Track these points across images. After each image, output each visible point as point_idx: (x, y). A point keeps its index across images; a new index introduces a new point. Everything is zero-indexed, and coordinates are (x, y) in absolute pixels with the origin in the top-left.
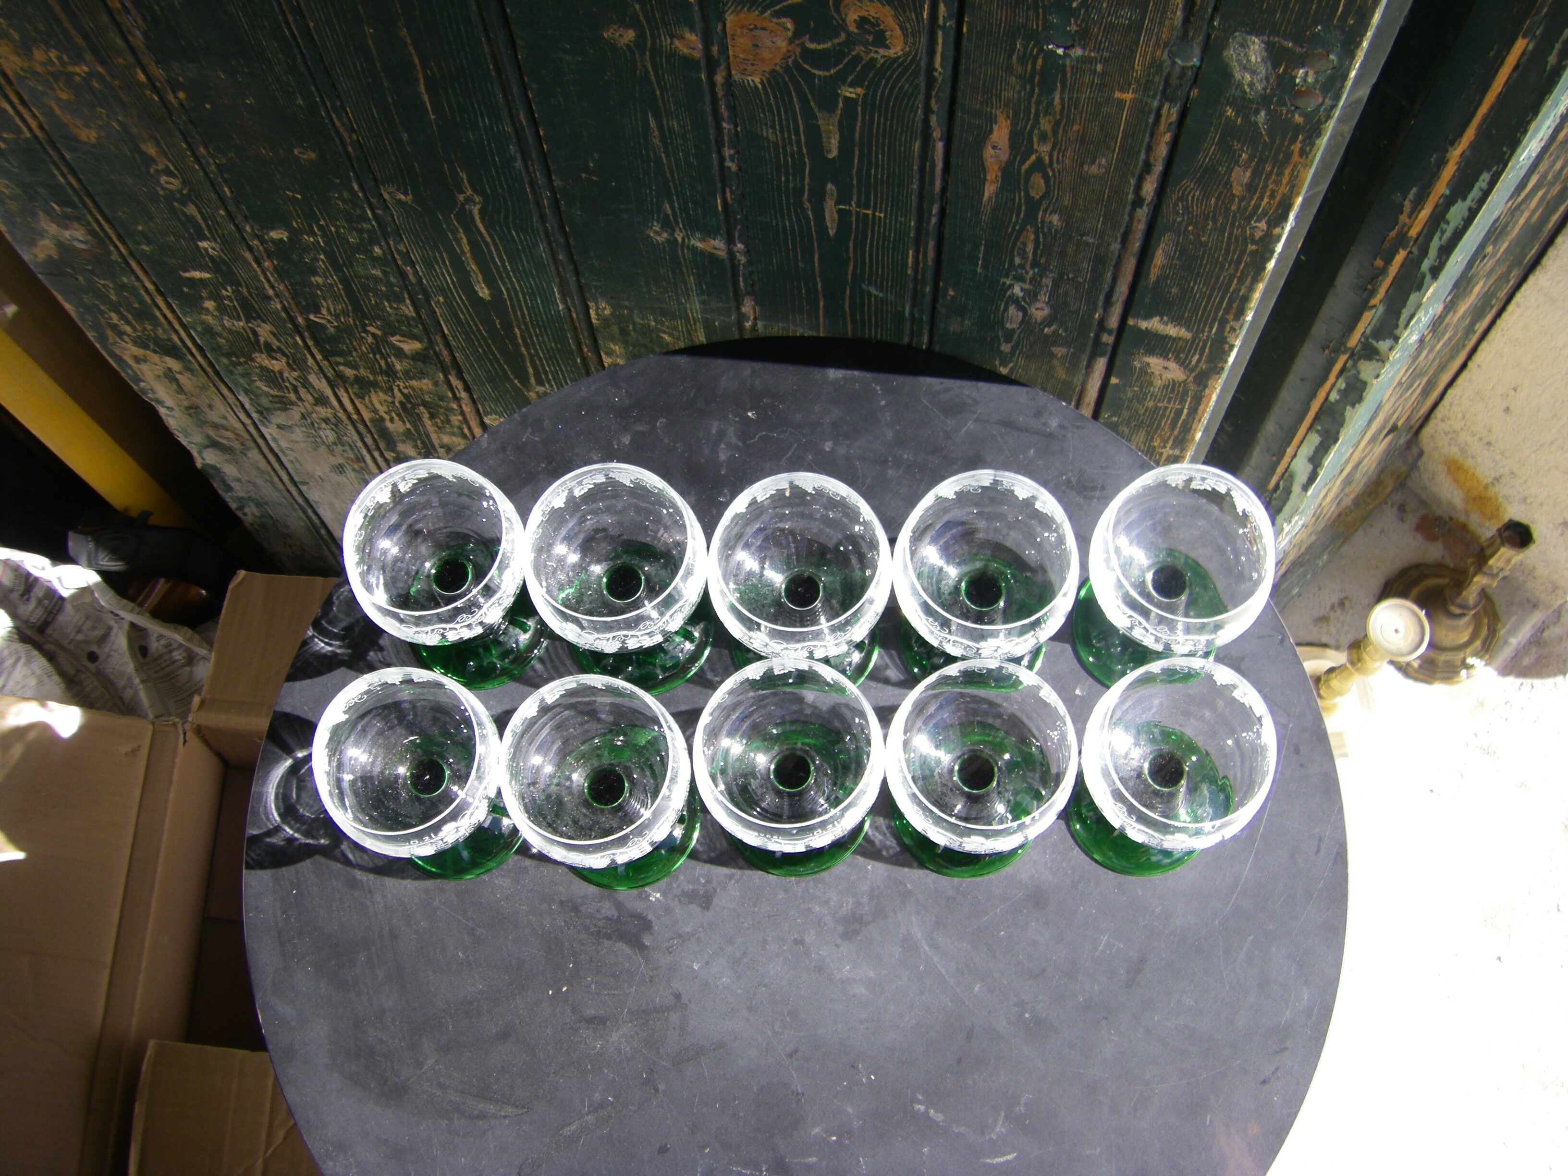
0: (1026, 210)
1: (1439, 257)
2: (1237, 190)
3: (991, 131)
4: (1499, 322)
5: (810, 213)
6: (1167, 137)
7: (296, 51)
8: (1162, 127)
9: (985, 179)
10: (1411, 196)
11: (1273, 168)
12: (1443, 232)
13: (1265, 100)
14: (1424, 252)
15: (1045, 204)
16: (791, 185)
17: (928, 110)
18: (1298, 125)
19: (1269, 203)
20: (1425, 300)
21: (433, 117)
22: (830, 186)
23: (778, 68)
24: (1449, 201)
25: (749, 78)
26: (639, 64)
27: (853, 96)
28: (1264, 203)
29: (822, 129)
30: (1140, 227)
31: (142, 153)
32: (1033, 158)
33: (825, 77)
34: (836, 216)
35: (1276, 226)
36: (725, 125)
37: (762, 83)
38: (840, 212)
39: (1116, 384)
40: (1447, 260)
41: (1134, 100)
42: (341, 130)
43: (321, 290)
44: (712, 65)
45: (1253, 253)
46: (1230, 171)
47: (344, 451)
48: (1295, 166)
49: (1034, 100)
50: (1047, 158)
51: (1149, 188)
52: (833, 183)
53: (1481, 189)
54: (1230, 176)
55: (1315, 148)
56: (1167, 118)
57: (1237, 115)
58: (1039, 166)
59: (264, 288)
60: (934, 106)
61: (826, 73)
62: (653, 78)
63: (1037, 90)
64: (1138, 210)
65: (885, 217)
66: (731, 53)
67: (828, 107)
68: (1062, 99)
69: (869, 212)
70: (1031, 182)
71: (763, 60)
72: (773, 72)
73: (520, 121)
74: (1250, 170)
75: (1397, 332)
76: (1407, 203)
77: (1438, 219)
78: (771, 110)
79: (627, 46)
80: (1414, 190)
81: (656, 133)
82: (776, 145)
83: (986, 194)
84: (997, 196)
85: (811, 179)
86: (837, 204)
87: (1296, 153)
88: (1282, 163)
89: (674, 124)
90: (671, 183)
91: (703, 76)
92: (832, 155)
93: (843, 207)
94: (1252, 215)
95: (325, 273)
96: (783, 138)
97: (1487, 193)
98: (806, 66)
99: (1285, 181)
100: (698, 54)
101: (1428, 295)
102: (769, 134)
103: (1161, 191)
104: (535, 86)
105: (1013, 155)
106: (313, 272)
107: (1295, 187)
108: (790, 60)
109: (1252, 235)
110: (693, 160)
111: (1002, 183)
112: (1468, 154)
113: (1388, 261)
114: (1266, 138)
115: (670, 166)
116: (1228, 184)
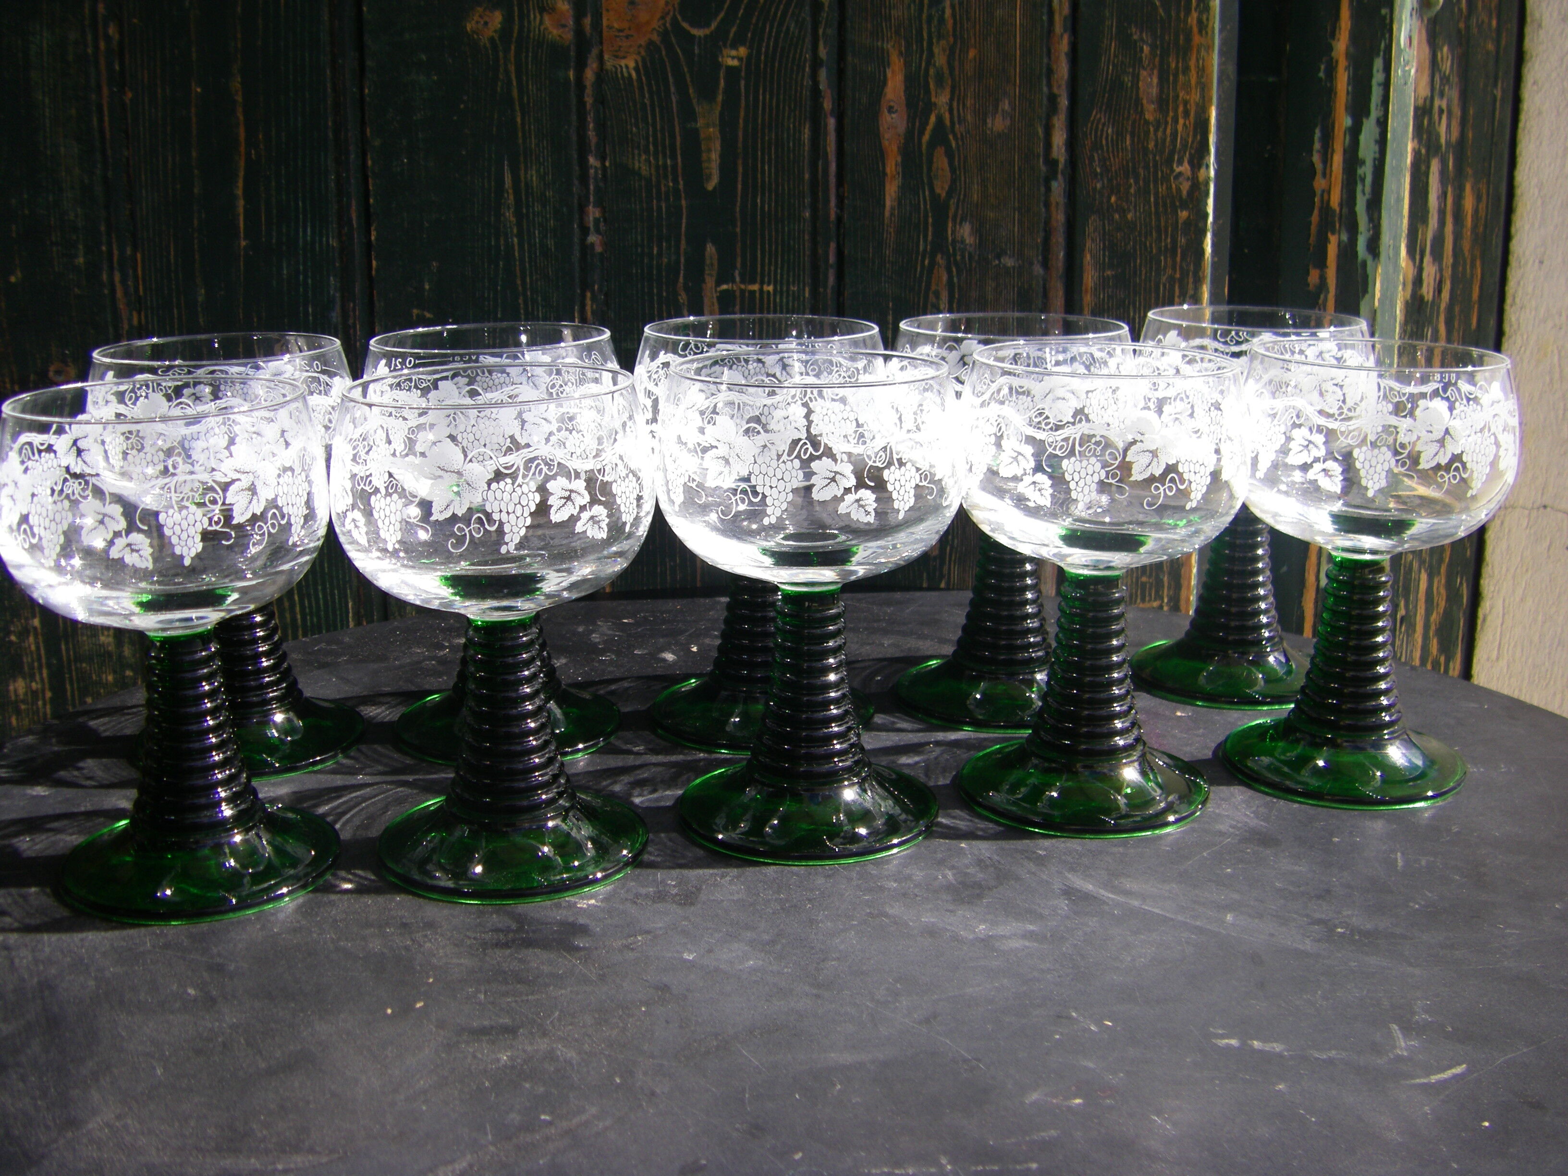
0: (934, 225)
1: (1371, 219)
2: (1150, 112)
3: (885, 83)
6: (1064, 45)
8: (1058, 28)
9: (885, 174)
10: (1317, 146)
11: (1178, 63)
12: (1363, 180)
14: (1353, 229)
15: (953, 202)
16: (665, 260)
17: (816, 64)
19: (1185, 124)
20: (1376, 303)
21: (243, 243)
22: (710, 249)
23: (655, 37)
24: (1355, 131)
25: (623, 63)
26: (501, 70)
27: (735, 63)
28: (1180, 127)
29: (702, 136)
30: (1059, 217)
32: (933, 119)
33: (706, 36)
35: (1199, 167)
36: (592, 160)
37: (637, 69)
40: (1380, 218)
42: (121, 306)
44: (583, 44)
45: (1187, 223)
46: (1136, 78)
48: (1198, 52)
49: (924, 16)
50: (947, 116)
51: (1059, 139)
52: (714, 243)
53: (1379, 85)
54: (1138, 88)
55: (1211, 13)
56: (1060, 14)
58: (940, 135)
60: (823, 52)
61: (707, 31)
62: (515, 93)
64: (1054, 185)
65: (775, 290)
66: (605, 23)
67: (707, 93)
68: (953, 6)
69: (755, 287)
70: (935, 166)
71: (639, 28)
72: (651, 43)
73: (350, 220)
74: (1156, 72)
76: (1316, 158)
77: (1352, 161)
78: (645, 118)
79: (492, 40)
80: (1318, 135)
81: (511, 200)
82: (649, 181)
83: (888, 203)
84: (900, 204)
85: (688, 243)
86: (719, 283)
87: (1195, 29)
88: (1185, 50)
89: (533, 176)
90: (521, 301)
91: (571, 74)
92: (710, 186)
93: (724, 287)
94: (1172, 152)
95: (31, 667)
96: (657, 167)
97: (1386, 85)
98: (685, 25)
99: (1193, 82)
100: (569, 36)
101: (1378, 294)
102: (642, 164)
103: (1072, 144)
104: (377, 143)
105: (911, 119)
106: (16, 668)
107: (1204, 88)
108: (668, 19)
109: (1179, 190)
110: (551, 243)
111: (904, 178)
112: (1351, 50)
113: (1322, 264)
114: (1161, 11)
115: (522, 260)
116: (1138, 102)
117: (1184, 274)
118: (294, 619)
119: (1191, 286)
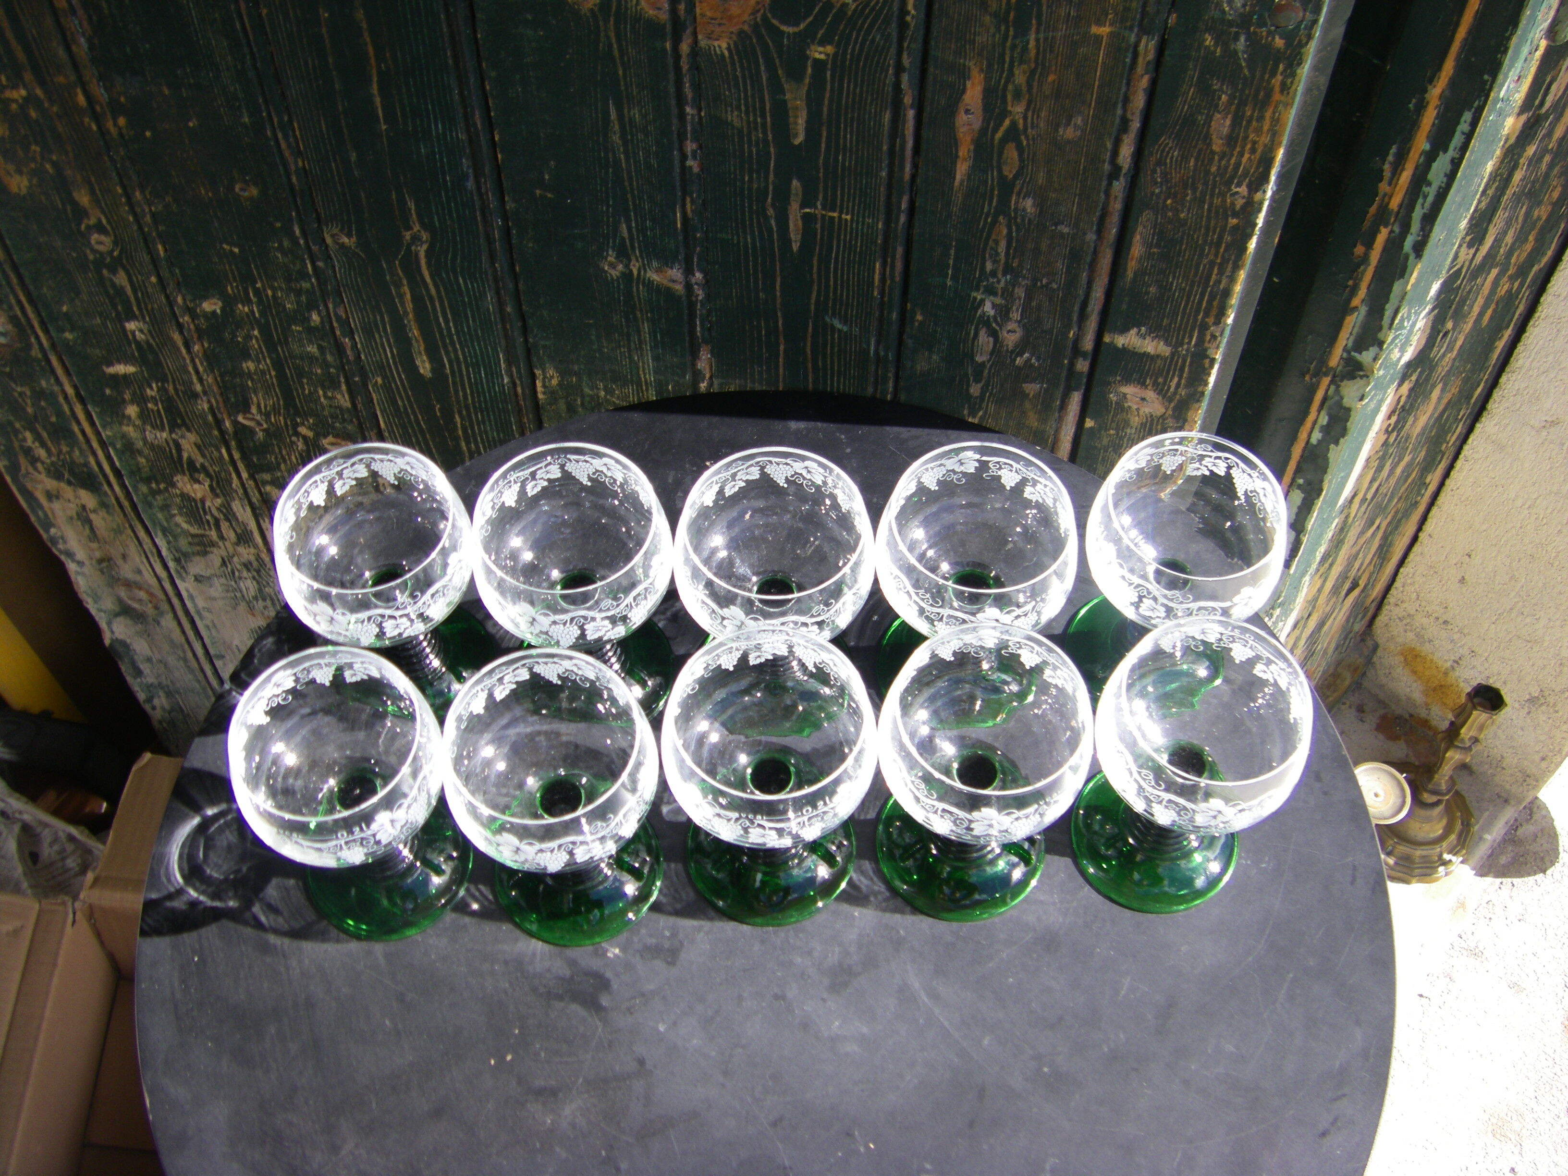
0: (999, 196)
1: (1422, 229)
2: (1217, 145)
3: (964, 91)
4: (1447, 482)
5: (773, 222)
6: (1145, 82)
7: (246, 50)
8: (1140, 68)
9: (957, 156)
10: (1390, 158)
11: (1254, 112)
12: (1425, 198)
13: (1244, 21)
14: (1406, 227)
15: (1018, 183)
16: (755, 186)
17: (899, 68)
18: (1278, 50)
19: (1250, 158)
20: (1409, 287)
21: (384, 127)
22: (795, 183)
23: (746, 28)
24: (1430, 157)
25: (716, 43)
26: (602, 34)
27: (822, 57)
28: (1244, 160)
29: (789, 106)
30: (1117, 206)
31: (75, 204)
32: (1007, 122)
33: (795, 33)
34: (800, 223)
35: (1257, 191)
36: (688, 110)
37: (729, 49)
38: (806, 218)
39: (1091, 428)
40: (1431, 231)
41: (1111, 34)
42: (287, 154)
43: (253, 380)
44: (677, 28)
45: (1235, 228)
46: (1209, 118)
47: (265, 607)
48: (1276, 107)
49: (1008, 44)
50: (1021, 121)
51: (1126, 152)
52: (799, 179)
53: (1463, 133)
54: (1210, 126)
55: (1297, 78)
56: (1144, 58)
57: (1216, 45)
58: (1013, 134)
59: (192, 383)
60: (906, 61)
61: (796, 30)
62: (616, 53)
63: (1011, 33)
64: (1116, 184)
65: (852, 219)
66: (698, 11)
67: (796, 75)
68: (1037, 40)
69: (835, 215)
70: (1004, 156)
71: (730, 18)
72: (741, 33)
73: (475, 124)
74: (1230, 116)
75: (1381, 336)
76: (1387, 167)
77: (1420, 180)
78: (737, 86)
79: (592, 10)
80: (1394, 150)
81: (617, 127)
82: (741, 131)
83: (958, 177)
84: (969, 179)
85: (776, 176)
86: (802, 206)
87: (1277, 89)
88: (1263, 103)
89: (636, 113)
90: (629, 196)
91: (668, 45)
92: (798, 140)
93: (808, 210)
94: (1232, 178)
95: (257, 356)
96: (748, 122)
97: (1469, 136)
98: (775, 22)
99: (1266, 128)
100: (664, 16)
101: (1412, 280)
102: (734, 118)
103: (1138, 155)
104: (493, 74)
105: (986, 120)
106: (245, 355)
107: (1275, 135)
108: (759, 15)
109: (1233, 204)
110: (654, 162)
111: (975, 160)
112: (1447, 93)
113: (1369, 245)
114: (1246, 71)
115: (629, 172)
116: (1207, 137)
117: (1225, 261)
119: (1229, 269)
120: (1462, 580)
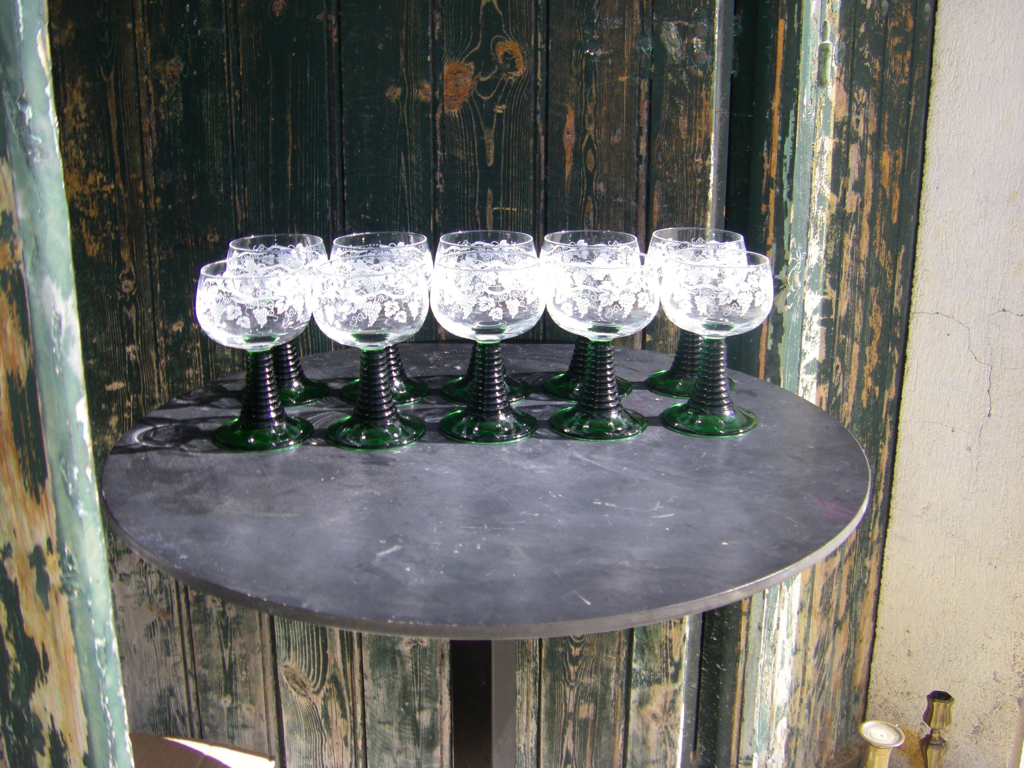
0: (587, 183)
1: (789, 183)
2: (684, 135)
3: (565, 121)
5: (478, 219)
6: (645, 105)
7: (230, 147)
8: (643, 98)
9: (565, 161)
10: (765, 149)
11: (696, 113)
12: (786, 165)
13: (683, 64)
14: (781, 187)
15: (596, 173)
16: (470, 196)
17: (536, 112)
18: (701, 77)
19: (700, 141)
20: (791, 221)
21: (290, 185)
22: (490, 192)
23: (466, 100)
24: (782, 143)
25: (453, 111)
26: (401, 113)
27: (501, 112)
28: (697, 142)
29: (486, 143)
30: (643, 181)
31: (119, 258)
32: (587, 137)
33: (488, 100)
34: (492, 217)
35: (706, 159)
36: (439, 152)
37: (458, 113)
38: (496, 213)
40: (793, 182)
41: (628, 79)
42: (238, 210)
43: (190, 383)
44: (435, 103)
45: (701, 184)
46: (677, 119)
48: (706, 109)
49: (583, 92)
50: (593, 136)
51: (643, 146)
52: (491, 189)
53: (792, 122)
54: (678, 124)
55: (712, 92)
56: (644, 91)
57: (673, 79)
58: (590, 144)
59: (154, 391)
60: (539, 108)
61: (489, 98)
62: (406, 123)
63: (584, 86)
64: (641, 166)
65: (517, 210)
66: (445, 94)
67: (489, 124)
68: (596, 88)
69: (509, 209)
70: (587, 157)
71: (459, 96)
72: (464, 103)
73: (335, 176)
74: (686, 117)
75: (786, 258)
76: (765, 154)
77: (781, 156)
78: (462, 135)
79: (397, 100)
80: (766, 144)
81: (404, 169)
82: (463, 162)
83: (567, 174)
84: (572, 174)
85: (480, 189)
86: (493, 207)
87: (704, 99)
88: (699, 107)
89: (414, 159)
90: (408, 212)
91: (430, 115)
92: (490, 165)
93: (495, 208)
94: (694, 153)
95: (196, 364)
96: (467, 156)
97: (795, 123)
98: (479, 95)
99: (703, 121)
100: (429, 99)
101: (792, 217)
102: (460, 154)
103: (649, 149)
104: (348, 143)
105: (577, 137)
106: (189, 364)
107: (709, 124)
108: (472, 92)
109: (696, 169)
110: (421, 188)
111: (574, 162)
112: (781, 106)
113: (767, 202)
114: (689, 91)
115: (409, 196)
116: (678, 130)
117: (699, 207)
118: (308, 347)
119: (702, 212)
120: (909, 654)
